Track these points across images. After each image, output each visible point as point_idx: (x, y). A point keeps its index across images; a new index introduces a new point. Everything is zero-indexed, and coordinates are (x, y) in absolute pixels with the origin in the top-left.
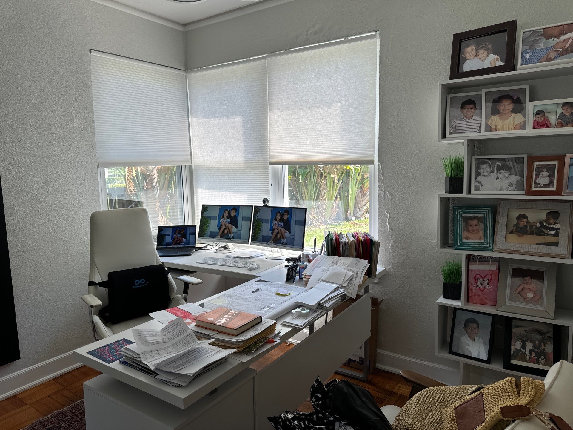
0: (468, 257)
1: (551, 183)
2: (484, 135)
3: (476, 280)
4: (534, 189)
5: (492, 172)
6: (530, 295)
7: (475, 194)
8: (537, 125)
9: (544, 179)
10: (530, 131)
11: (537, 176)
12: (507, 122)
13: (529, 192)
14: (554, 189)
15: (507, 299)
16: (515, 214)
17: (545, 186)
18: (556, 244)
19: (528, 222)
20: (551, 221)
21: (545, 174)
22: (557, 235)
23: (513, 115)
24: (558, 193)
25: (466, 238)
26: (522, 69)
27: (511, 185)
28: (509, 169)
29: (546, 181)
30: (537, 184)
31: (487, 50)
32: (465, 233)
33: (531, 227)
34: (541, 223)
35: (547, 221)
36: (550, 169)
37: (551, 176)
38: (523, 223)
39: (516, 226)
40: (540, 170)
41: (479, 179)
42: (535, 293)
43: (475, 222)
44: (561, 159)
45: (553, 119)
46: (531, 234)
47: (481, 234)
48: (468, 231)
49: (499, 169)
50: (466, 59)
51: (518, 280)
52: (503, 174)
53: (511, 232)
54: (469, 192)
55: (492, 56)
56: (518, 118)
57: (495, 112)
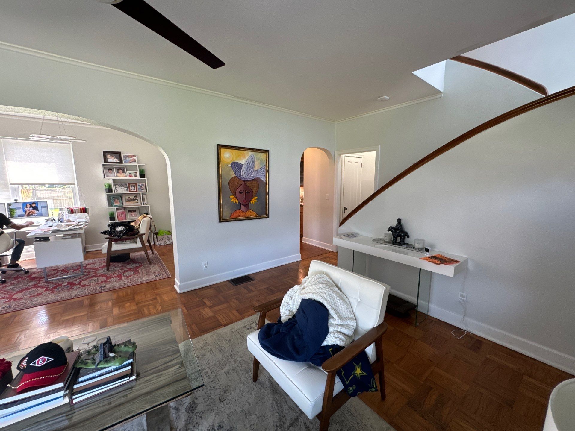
0: (117, 208)
1: (135, 189)
2: (116, 178)
3: (119, 214)
4: (131, 191)
5: (119, 187)
6: (134, 215)
7: (116, 193)
8: (130, 176)
9: (133, 188)
10: (128, 178)
11: (131, 188)
12: (122, 175)
13: (130, 192)
14: (136, 190)
15: (129, 217)
16: (127, 197)
17: (133, 190)
18: (138, 203)
19: (131, 199)
20: (136, 198)
21: (133, 187)
22: (138, 201)
23: (123, 174)
24: (137, 191)
25: (115, 204)
26: (124, 164)
27: (125, 190)
28: (124, 186)
29: (134, 189)
30: (131, 190)
31: (114, 157)
32: (115, 203)
33: (131, 200)
34: (134, 199)
35: (135, 198)
36: (134, 186)
37: (134, 188)
38: (129, 199)
39: (128, 200)
40: (132, 186)
41: (117, 189)
42: (135, 214)
43: (116, 200)
44: (136, 184)
45: (133, 175)
46: (132, 201)
47: (119, 202)
48: (115, 202)
49: (121, 186)
50: (108, 158)
51: (130, 213)
52: (122, 187)
53: (127, 201)
54: (115, 192)
55: (116, 159)
56: (124, 174)
57: (118, 172)
